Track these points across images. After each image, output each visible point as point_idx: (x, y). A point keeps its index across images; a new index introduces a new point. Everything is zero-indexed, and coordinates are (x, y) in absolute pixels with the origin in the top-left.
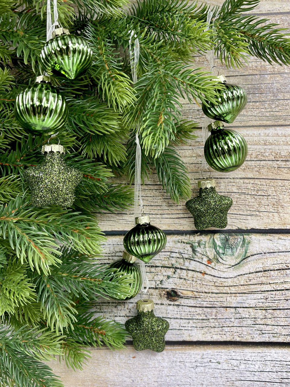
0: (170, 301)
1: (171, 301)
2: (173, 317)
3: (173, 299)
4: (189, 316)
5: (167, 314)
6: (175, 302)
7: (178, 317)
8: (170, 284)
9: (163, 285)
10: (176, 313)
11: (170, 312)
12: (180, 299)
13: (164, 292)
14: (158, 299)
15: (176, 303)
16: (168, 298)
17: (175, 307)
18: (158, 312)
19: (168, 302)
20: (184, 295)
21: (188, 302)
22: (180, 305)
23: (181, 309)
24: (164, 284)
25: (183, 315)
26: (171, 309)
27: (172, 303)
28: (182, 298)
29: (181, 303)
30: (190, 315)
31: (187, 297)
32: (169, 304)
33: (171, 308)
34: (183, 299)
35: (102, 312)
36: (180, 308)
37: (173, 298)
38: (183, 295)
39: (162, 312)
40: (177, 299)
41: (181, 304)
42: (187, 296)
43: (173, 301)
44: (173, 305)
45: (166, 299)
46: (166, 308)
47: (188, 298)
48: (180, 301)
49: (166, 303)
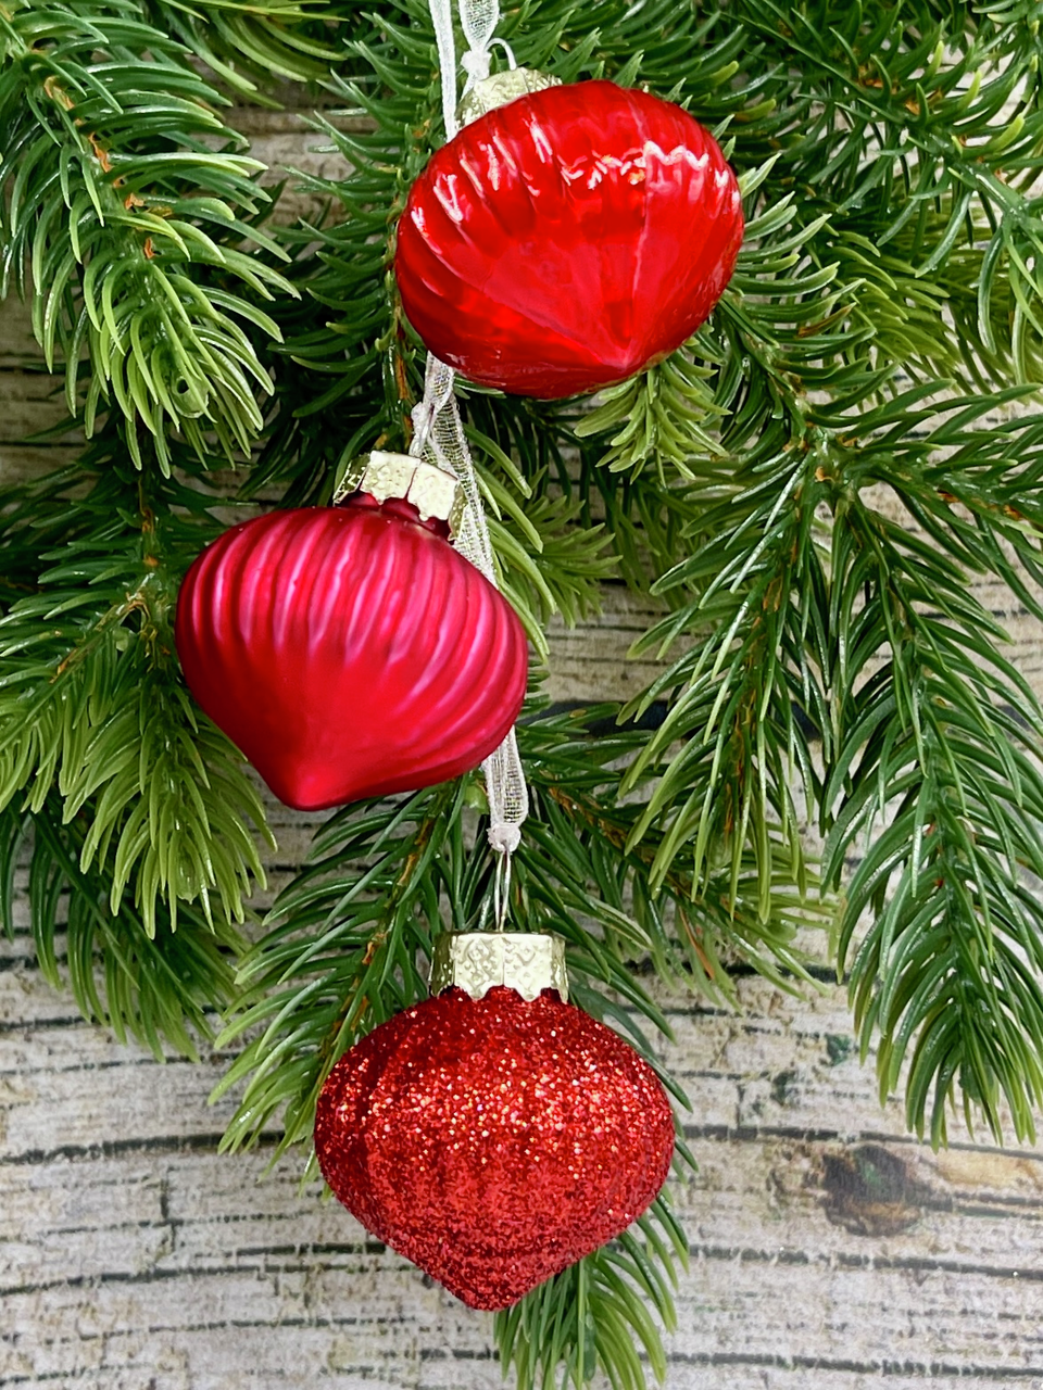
0: (851, 1230)
1: (862, 1232)
2: (877, 1357)
3: (874, 1220)
4: (1005, 1348)
5: (836, 1336)
6: (888, 1242)
7: (916, 1359)
8: (846, 1102)
9: (794, 1106)
10: (902, 1324)
11: (852, 1320)
12: (932, 1220)
13: (805, 1164)
14: (756, 1219)
15: (905, 1248)
16: (835, 1210)
17: (894, 1278)
18: (763, 1320)
19: (839, 1241)
20: (960, 1188)
21: (991, 1240)
22: (932, 1266)
23: (942, 1298)
24: (805, 1099)
25: (962, 1342)
26: (859, 1295)
27: (871, 1249)
28: (943, 1206)
29: (935, 1249)
30: (1011, 1345)
31: (985, 1198)
32: (842, 1258)
33: (860, 1284)
34: (953, 1222)
35: (321, 1323)
36: (935, 1284)
37: (879, 1209)
38: (948, 1188)
39: (794, 1319)
40: (909, 1214)
41: (939, 1257)
42: (981, 1190)
43: (876, 1234)
44: (881, 1264)
45: (819, 1217)
46: (824, 1288)
47: (989, 1208)
48: (930, 1235)
49: (825, 1250)
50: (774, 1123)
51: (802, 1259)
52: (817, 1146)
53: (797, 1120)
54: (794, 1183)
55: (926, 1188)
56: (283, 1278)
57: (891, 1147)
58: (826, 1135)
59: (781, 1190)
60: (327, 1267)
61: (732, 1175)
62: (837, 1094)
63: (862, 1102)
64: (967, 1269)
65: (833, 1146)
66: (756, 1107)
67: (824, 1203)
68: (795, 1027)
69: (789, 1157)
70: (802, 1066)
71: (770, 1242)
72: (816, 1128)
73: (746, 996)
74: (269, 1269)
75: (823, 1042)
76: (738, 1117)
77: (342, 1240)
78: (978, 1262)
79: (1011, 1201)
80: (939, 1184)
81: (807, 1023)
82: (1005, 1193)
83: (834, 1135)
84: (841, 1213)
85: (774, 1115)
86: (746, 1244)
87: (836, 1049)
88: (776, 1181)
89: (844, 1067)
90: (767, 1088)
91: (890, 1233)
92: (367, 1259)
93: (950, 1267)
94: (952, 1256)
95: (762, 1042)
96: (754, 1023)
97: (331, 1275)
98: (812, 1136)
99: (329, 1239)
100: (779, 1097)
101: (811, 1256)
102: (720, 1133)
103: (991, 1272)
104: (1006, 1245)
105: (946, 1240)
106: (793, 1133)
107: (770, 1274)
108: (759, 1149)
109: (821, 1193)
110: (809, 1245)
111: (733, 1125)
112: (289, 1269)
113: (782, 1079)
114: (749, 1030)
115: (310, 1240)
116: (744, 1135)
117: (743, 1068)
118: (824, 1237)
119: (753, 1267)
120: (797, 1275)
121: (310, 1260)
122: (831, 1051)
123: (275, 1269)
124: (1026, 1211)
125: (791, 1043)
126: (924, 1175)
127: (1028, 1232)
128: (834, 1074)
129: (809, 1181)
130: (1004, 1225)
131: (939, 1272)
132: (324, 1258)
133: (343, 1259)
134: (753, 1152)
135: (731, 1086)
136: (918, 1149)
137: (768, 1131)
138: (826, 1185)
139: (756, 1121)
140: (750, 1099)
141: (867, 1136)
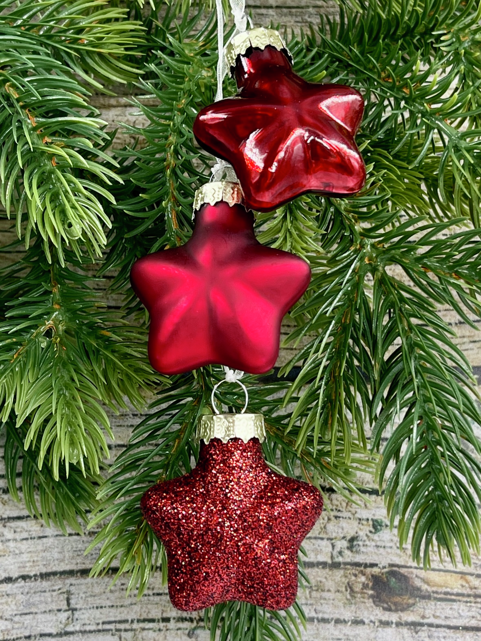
50: (348, 560)
51: (363, 622)
52: (368, 570)
53: (359, 559)
54: (358, 588)
55: (419, 589)
56: (123, 634)
57: (403, 571)
58: (373, 565)
59: (352, 590)
60: (144, 629)
61: (329, 584)
62: (377, 546)
63: (389, 550)
64: (438, 626)
65: (376, 570)
66: (340, 553)
67: (372, 596)
68: (357, 516)
69: (355, 575)
70: (361, 533)
71: (347, 615)
72: (368, 562)
73: (335, 502)
74: (117, 630)
75: (371, 523)
76: (332, 557)
77: (150, 617)
78: (443, 623)
79: (458, 595)
80: (425, 587)
81: (364, 514)
82: (455, 591)
83: (376, 565)
84: (379, 601)
85: (348, 557)
86: (336, 616)
87: (377, 526)
88: (350, 587)
89: (381, 534)
90: (345, 544)
91: (402, 610)
92: (162, 625)
93: (430, 625)
94: (431, 620)
95: (343, 523)
96: (339, 514)
97: (145, 633)
98: (366, 566)
99: (144, 616)
100: (350, 548)
101: (367, 621)
102: (324, 565)
103: (449, 627)
104: (456, 615)
105: (428, 613)
106: (357, 565)
107: (347, 630)
108: (342, 572)
109: (371, 592)
110: (365, 616)
111: (330, 561)
112: (126, 630)
113: (352, 540)
114: (336, 517)
115: (135, 617)
116: (335, 566)
117: (334, 535)
118: (373, 613)
119: (340, 626)
120: (360, 630)
121: (135, 626)
122: (374, 526)
123: (119, 630)
124: (465, 599)
125: (356, 523)
126: (418, 583)
127: (466, 609)
128: (376, 537)
129: (365, 586)
130: (455, 605)
131: (425, 628)
132: (142, 625)
133: (151, 625)
134: (339, 574)
135: (329, 543)
136: (415, 571)
137: (346, 564)
138: (372, 589)
139: (340, 559)
140: (337, 549)
141: (391, 565)
